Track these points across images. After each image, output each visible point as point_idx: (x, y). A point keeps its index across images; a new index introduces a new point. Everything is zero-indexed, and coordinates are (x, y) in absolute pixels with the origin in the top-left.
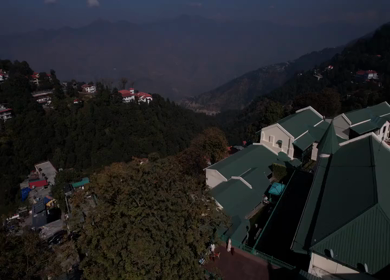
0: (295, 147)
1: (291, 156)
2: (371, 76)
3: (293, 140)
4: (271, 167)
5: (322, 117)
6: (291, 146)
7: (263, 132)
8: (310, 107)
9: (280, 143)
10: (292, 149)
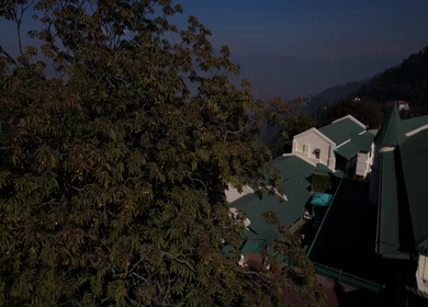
0: (338, 156)
1: (332, 168)
2: (402, 106)
3: (334, 147)
4: (309, 179)
5: (364, 127)
6: (333, 155)
7: (295, 141)
8: (350, 116)
9: (317, 153)
10: (333, 159)
